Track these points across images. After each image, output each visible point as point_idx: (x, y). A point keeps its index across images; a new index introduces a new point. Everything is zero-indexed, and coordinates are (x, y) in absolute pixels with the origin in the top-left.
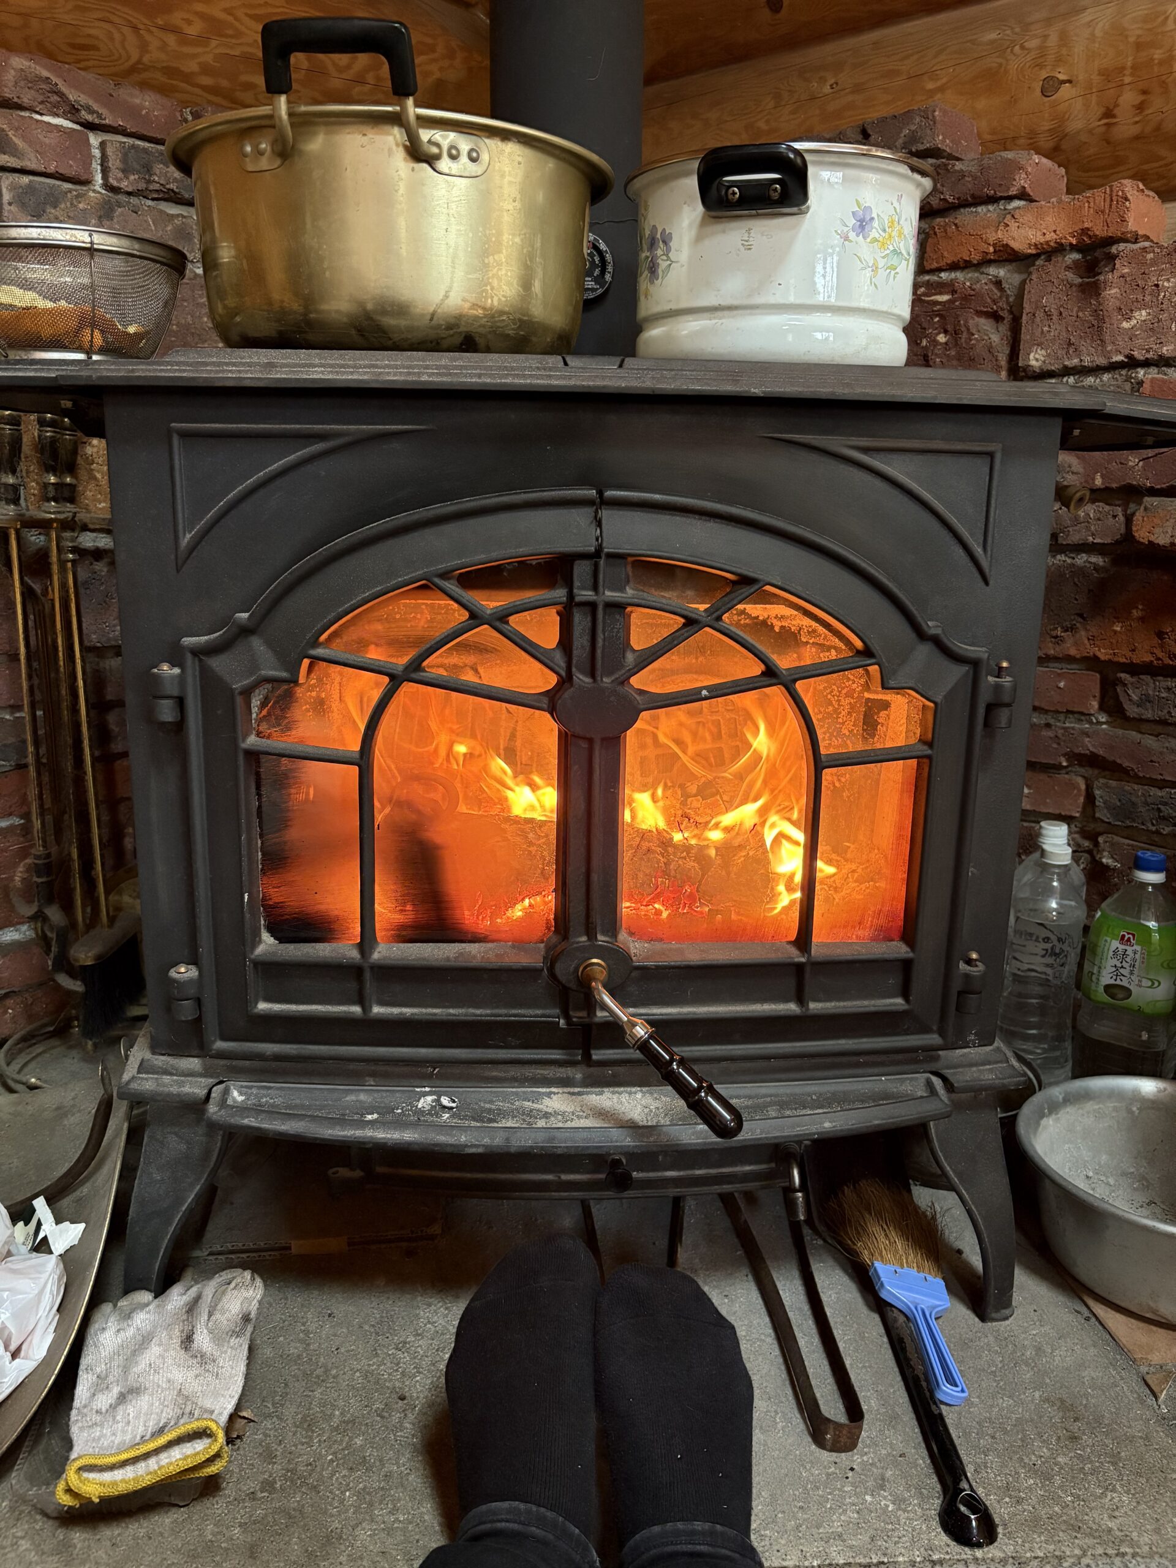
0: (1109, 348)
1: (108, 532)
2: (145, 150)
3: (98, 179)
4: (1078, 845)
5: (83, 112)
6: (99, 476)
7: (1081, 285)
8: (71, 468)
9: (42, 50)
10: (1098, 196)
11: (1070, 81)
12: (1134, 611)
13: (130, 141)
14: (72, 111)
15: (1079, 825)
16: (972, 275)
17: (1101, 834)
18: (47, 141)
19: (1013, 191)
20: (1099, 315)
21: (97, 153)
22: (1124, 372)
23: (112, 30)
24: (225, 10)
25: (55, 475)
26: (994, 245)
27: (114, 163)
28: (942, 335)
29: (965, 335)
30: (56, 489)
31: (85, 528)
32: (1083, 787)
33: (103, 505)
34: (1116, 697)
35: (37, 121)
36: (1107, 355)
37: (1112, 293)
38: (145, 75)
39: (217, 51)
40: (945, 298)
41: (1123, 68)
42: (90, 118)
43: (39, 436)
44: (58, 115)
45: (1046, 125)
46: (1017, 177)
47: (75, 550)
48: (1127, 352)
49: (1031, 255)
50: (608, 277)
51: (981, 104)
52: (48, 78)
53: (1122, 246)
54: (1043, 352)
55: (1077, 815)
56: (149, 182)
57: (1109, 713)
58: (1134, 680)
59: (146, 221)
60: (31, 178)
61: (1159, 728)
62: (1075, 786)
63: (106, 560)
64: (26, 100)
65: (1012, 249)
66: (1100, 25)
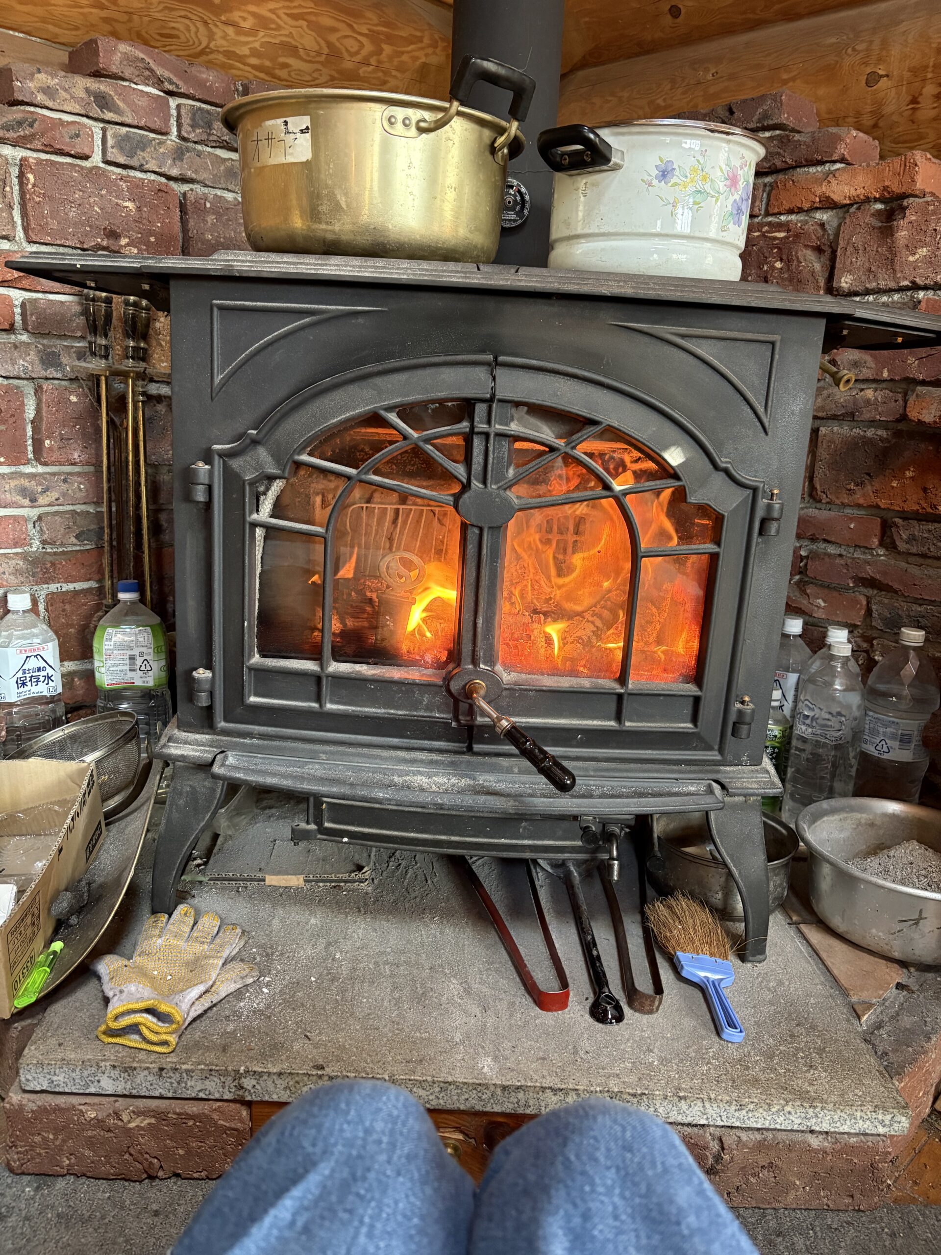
0: (899, 275)
1: (168, 383)
2: (208, 112)
3: (174, 130)
4: (859, 646)
5: (166, 83)
6: (163, 343)
7: (880, 228)
8: (145, 337)
9: (141, 39)
10: (896, 163)
11: (887, 76)
12: (907, 472)
13: (198, 104)
14: (159, 82)
15: (861, 631)
16: (801, 217)
17: (875, 638)
18: (140, 103)
19: (835, 157)
20: (892, 250)
21: (174, 112)
22: (909, 293)
23: (191, 25)
24: (271, 11)
25: (133, 340)
26: (820, 197)
27: (186, 121)
28: (779, 263)
29: (795, 263)
30: (134, 351)
31: (152, 380)
32: (865, 603)
33: (165, 364)
34: (892, 537)
35: (134, 89)
36: (896, 280)
37: (902, 235)
38: (211, 56)
39: (263, 40)
40: (782, 235)
41: (927, 67)
42: (171, 88)
43: (124, 313)
44: (148, 85)
45: (869, 108)
46: (839, 147)
47: (144, 394)
48: (911, 278)
49: (846, 205)
50: (526, 212)
51: (821, 92)
52: (143, 59)
53: (911, 200)
54: (851, 277)
55: (859, 623)
56: (209, 134)
57: (887, 549)
58: (905, 523)
59: (206, 163)
60: (128, 129)
61: (920, 560)
62: (858, 602)
63: (165, 403)
64: (127, 75)
65: (832, 200)
66: (913, 33)
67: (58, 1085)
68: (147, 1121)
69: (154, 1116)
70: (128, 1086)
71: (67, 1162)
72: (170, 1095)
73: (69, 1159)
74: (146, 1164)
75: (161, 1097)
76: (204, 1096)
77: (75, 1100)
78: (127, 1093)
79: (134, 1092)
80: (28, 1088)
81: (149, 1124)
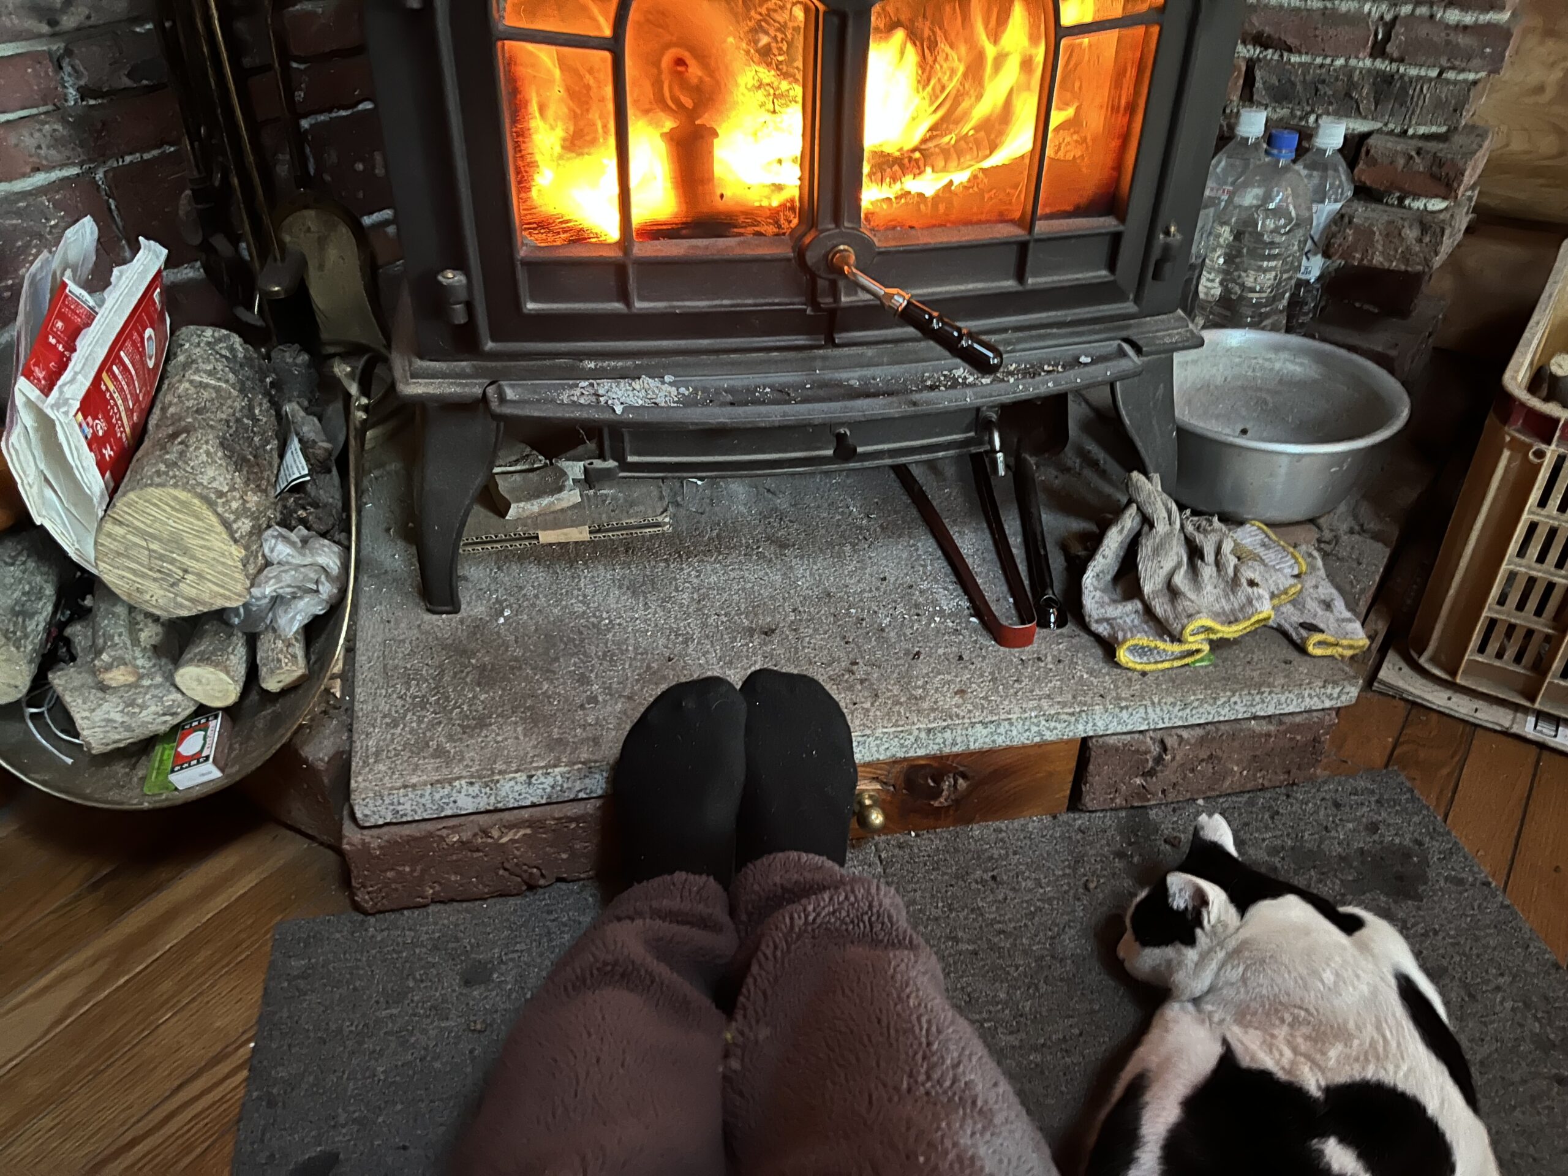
67: (405, 815)
68: (522, 832)
69: (528, 827)
70: (492, 800)
71: (431, 891)
72: (544, 801)
73: (431, 888)
74: (525, 876)
75: (533, 805)
76: (585, 796)
77: (429, 826)
78: (491, 808)
79: (500, 806)
80: (368, 824)
81: (524, 835)
